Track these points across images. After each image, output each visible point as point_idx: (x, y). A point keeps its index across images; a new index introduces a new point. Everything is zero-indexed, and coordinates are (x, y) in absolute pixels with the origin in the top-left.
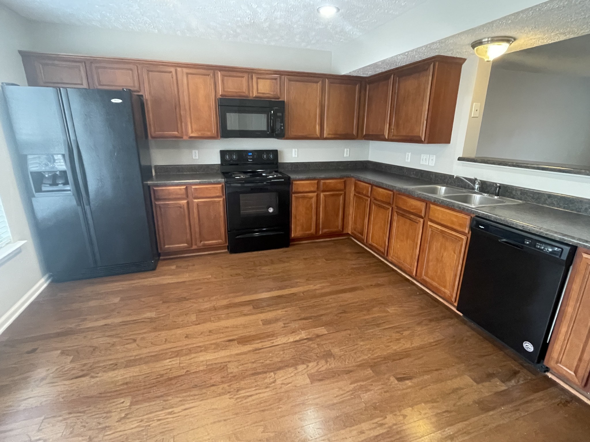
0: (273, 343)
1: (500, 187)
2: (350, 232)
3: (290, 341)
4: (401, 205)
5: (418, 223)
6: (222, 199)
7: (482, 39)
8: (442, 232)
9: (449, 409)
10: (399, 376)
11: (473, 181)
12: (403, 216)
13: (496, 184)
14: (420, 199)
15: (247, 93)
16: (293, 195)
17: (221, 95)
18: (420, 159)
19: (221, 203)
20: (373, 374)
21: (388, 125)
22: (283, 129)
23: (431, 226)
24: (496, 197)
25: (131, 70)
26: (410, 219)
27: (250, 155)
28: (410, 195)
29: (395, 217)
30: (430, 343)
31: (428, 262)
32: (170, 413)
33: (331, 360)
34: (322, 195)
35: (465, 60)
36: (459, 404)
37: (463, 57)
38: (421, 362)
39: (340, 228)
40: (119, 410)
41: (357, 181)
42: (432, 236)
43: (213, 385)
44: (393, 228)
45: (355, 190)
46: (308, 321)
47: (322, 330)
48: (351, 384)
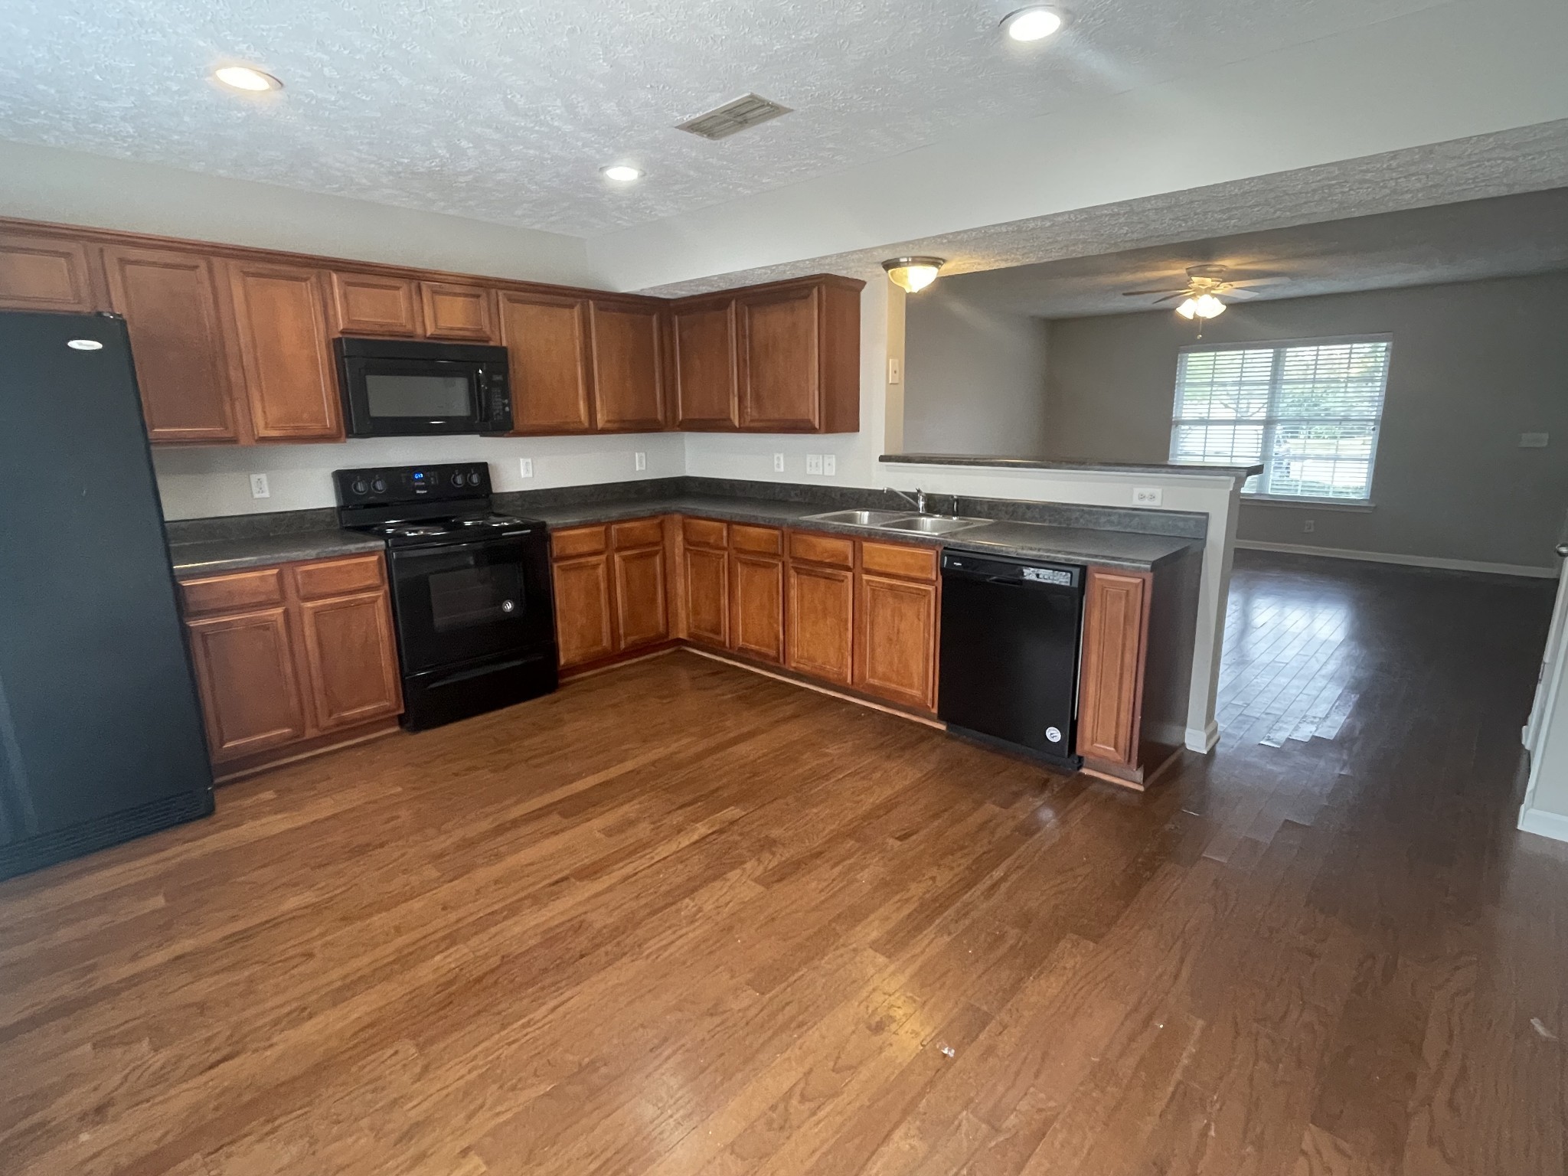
0: (652, 858)
1: (957, 500)
2: (683, 635)
3: (682, 845)
4: (800, 551)
5: (843, 581)
6: (381, 593)
7: (898, 259)
8: (891, 588)
9: (985, 849)
10: (898, 834)
11: (914, 496)
12: (810, 575)
13: (952, 496)
14: (840, 535)
15: (409, 327)
16: (555, 566)
17: (342, 332)
18: (805, 464)
19: (381, 602)
20: (857, 845)
21: (736, 399)
22: (510, 412)
23: (870, 581)
24: (955, 518)
25: (67, 255)
26: (827, 577)
27: (420, 480)
28: (820, 531)
29: (794, 580)
30: (920, 778)
31: (873, 650)
32: (528, 1024)
33: (779, 850)
34: (617, 558)
35: (864, 283)
36: (994, 839)
37: (862, 279)
38: (920, 807)
39: (662, 629)
40: (399, 1066)
41: (688, 521)
42: (874, 599)
43: (582, 956)
44: (791, 601)
45: (685, 539)
46: (696, 806)
47: (732, 812)
48: (833, 867)
